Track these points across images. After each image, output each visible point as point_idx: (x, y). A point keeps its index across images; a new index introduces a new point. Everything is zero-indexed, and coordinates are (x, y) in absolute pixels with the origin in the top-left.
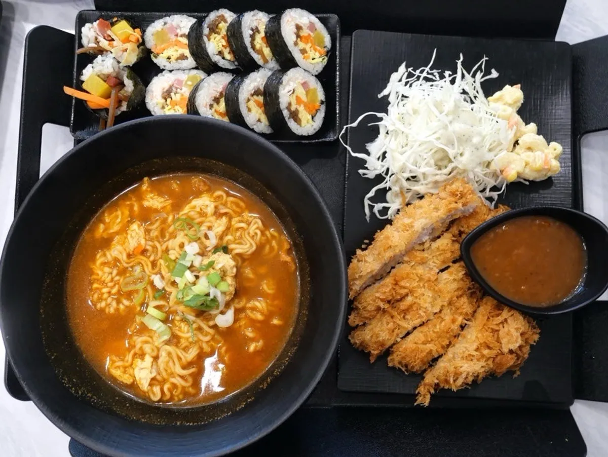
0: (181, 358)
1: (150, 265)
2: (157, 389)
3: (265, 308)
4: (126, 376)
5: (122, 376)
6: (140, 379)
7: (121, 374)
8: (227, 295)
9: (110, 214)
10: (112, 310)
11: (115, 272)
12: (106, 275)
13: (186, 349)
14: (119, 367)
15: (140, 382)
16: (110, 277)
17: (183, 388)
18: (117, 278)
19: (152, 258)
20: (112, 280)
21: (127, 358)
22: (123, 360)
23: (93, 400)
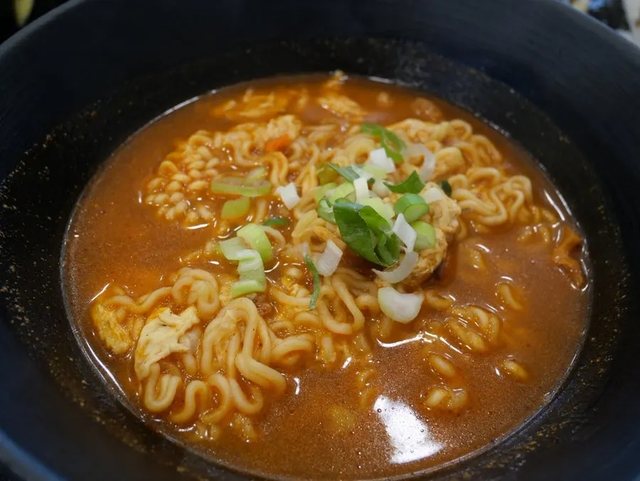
0: (261, 345)
1: (284, 171)
2: (170, 384)
3: (494, 330)
4: (119, 330)
5: (112, 326)
6: (148, 343)
7: (113, 321)
8: (424, 258)
9: (255, 93)
10: (170, 214)
11: (214, 162)
12: (197, 157)
13: (281, 333)
14: (116, 307)
15: (144, 349)
16: (200, 164)
17: (234, 410)
18: (213, 172)
19: (294, 165)
20: (202, 169)
21: (143, 298)
22: (135, 298)
23: (20, 318)
